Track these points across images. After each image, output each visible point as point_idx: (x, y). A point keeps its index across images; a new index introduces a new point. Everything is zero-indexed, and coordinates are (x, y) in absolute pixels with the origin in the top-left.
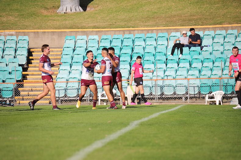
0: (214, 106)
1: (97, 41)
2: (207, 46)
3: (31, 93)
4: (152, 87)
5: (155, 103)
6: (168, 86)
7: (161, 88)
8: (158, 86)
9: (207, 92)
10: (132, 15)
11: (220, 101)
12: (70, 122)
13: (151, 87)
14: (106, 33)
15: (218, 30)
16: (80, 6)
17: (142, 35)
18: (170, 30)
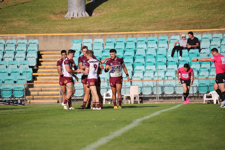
0: (212, 105)
1: (102, 44)
2: (205, 49)
3: (40, 93)
4: (154, 87)
5: (156, 102)
6: (169, 86)
7: (162, 88)
8: (159, 86)
9: (205, 91)
10: (134, 20)
11: (217, 101)
12: (77, 120)
13: (153, 87)
14: (110, 36)
15: (215, 33)
16: (86, 12)
17: (144, 39)
18: (170, 34)
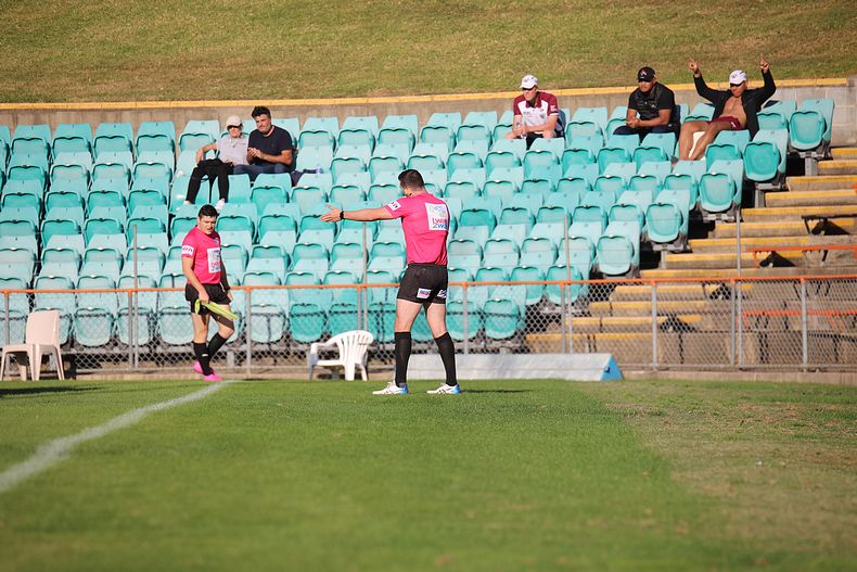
0: (339, 383)
2: (314, 172)
4: (120, 315)
5: (129, 374)
6: (177, 314)
7: (152, 322)
8: (141, 314)
9: (313, 334)
10: (42, 56)
11: (357, 369)
13: (116, 316)
15: (351, 115)
17: (83, 130)
18: (181, 113)
